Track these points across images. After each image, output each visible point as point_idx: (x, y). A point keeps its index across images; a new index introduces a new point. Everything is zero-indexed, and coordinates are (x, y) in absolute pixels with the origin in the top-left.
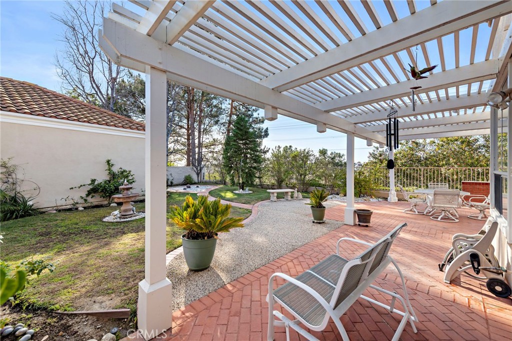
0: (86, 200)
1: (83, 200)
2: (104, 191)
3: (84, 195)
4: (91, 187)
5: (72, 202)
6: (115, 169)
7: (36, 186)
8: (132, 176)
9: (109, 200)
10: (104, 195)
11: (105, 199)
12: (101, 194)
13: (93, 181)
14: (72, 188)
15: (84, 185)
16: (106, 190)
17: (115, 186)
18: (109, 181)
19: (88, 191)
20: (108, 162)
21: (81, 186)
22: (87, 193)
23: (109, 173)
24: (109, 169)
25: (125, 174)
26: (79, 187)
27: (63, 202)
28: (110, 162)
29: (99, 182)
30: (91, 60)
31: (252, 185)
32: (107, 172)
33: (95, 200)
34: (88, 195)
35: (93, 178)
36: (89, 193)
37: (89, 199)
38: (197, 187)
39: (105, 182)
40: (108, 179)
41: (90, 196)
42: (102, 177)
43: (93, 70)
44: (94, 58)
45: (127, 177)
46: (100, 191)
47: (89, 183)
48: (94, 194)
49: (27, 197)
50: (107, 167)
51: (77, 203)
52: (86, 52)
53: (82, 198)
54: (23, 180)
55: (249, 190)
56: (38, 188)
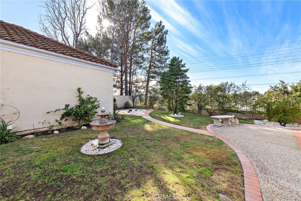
0: (60, 123)
1: (58, 123)
2: (76, 115)
3: (58, 119)
4: (65, 111)
5: (48, 125)
6: (84, 96)
7: (16, 110)
8: (98, 102)
9: (79, 122)
10: (75, 119)
11: (76, 122)
12: (73, 118)
13: (67, 106)
14: (49, 113)
15: (59, 110)
16: (78, 115)
17: (85, 111)
18: (79, 107)
19: (62, 115)
20: (79, 90)
21: (57, 110)
22: (61, 117)
23: (80, 99)
24: (80, 96)
25: (91, 100)
26: (55, 112)
27: (41, 126)
28: (80, 90)
29: (71, 107)
30: (63, 20)
31: (183, 110)
32: (78, 98)
33: (68, 123)
34: (62, 119)
35: (67, 104)
36: (63, 117)
37: (63, 122)
38: (136, 110)
39: (76, 107)
40: (79, 104)
41: (64, 119)
42: (74, 103)
43: (64, 27)
44: (65, 19)
45: (93, 102)
46: (72, 114)
47: (63, 108)
48: (67, 118)
49: (6, 121)
50: (78, 94)
51: (53, 126)
52: (60, 14)
53: (57, 121)
54: (3, 105)
55: (181, 114)
56: (17, 112)
